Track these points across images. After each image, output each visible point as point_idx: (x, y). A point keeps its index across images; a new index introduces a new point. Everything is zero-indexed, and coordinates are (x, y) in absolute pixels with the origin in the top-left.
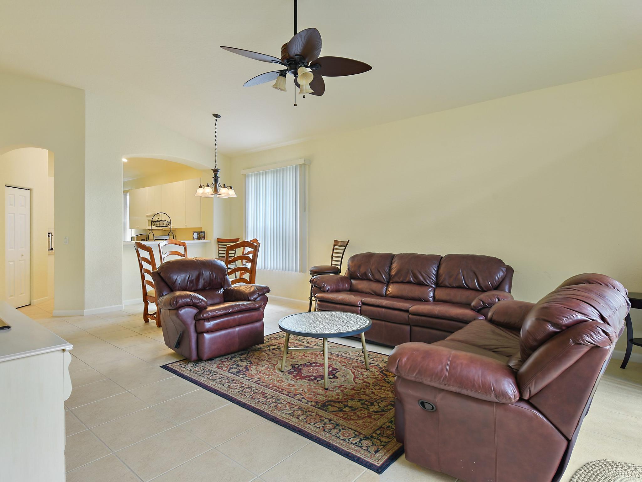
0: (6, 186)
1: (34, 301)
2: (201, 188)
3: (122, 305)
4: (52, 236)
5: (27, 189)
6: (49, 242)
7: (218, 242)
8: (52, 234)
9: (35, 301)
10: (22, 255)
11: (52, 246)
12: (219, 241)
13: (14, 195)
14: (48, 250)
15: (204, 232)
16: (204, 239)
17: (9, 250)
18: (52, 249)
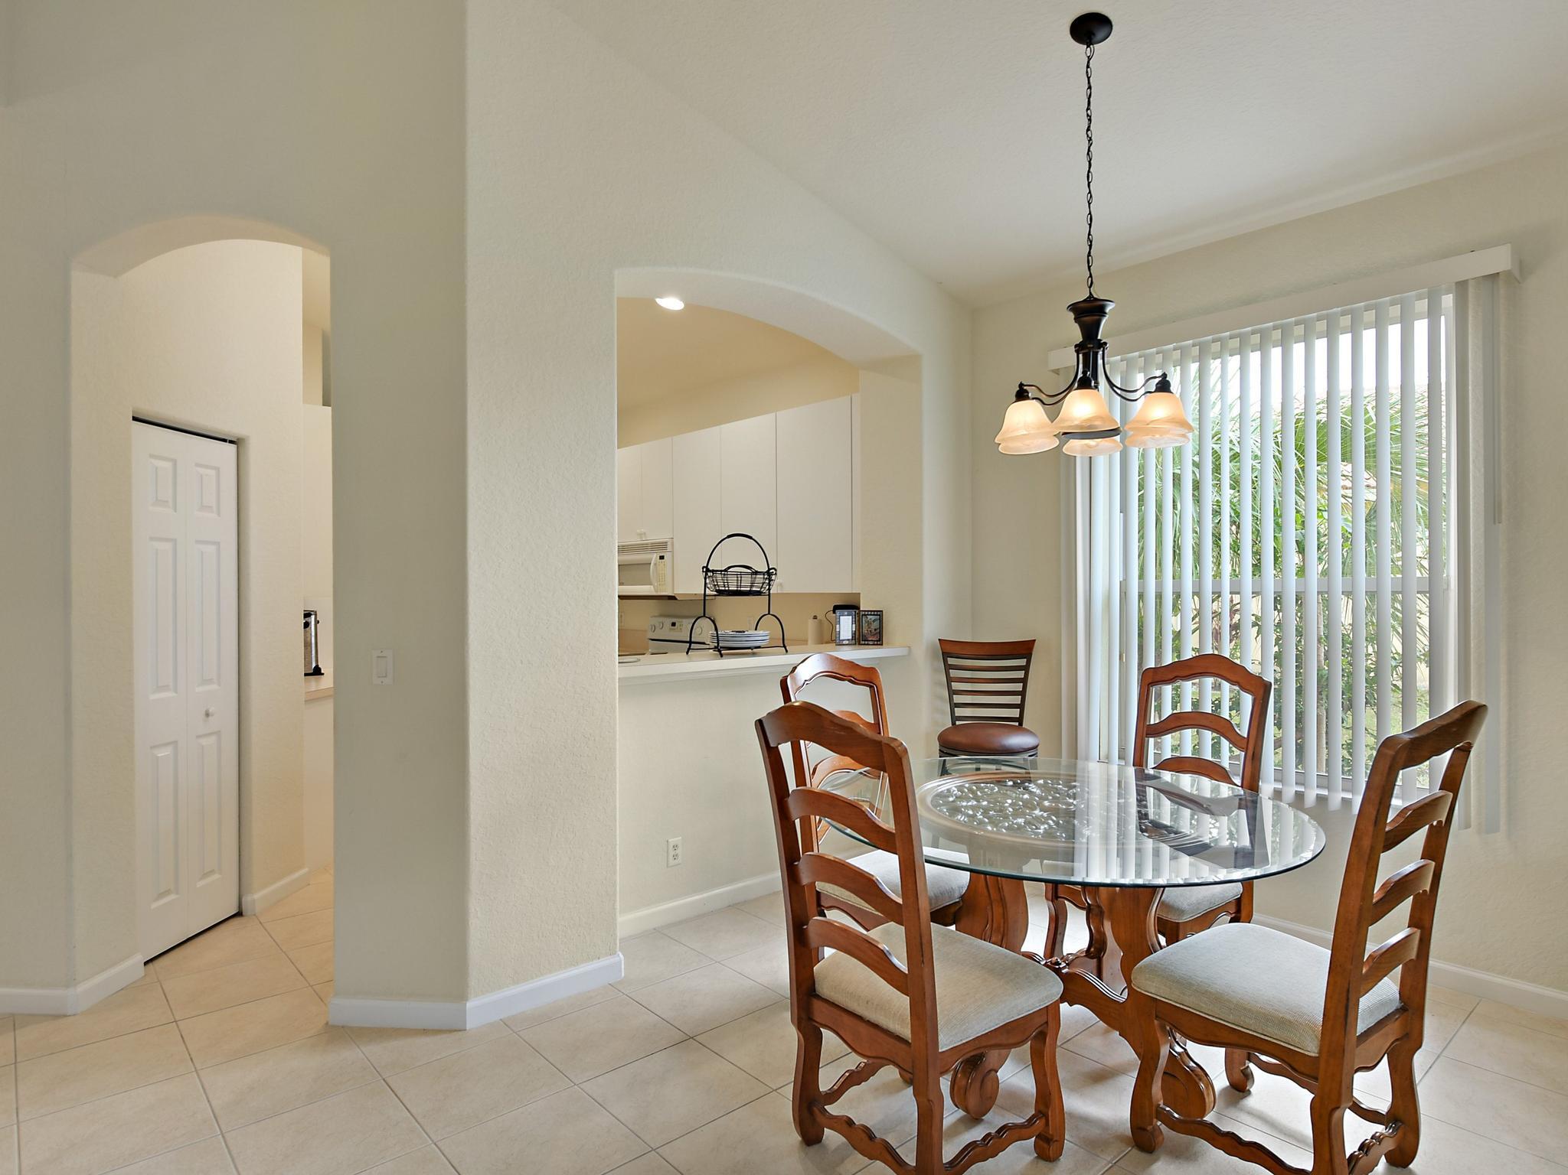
0: (135, 419)
1: (256, 898)
2: (1027, 398)
3: (617, 959)
4: (317, 622)
5: (224, 440)
6: (307, 645)
7: (946, 655)
8: (316, 615)
9: (256, 896)
10: (207, 715)
11: (317, 661)
12: (950, 651)
13: (175, 462)
14: (306, 675)
15: (879, 614)
16: (879, 642)
17: (153, 697)
18: (317, 671)
